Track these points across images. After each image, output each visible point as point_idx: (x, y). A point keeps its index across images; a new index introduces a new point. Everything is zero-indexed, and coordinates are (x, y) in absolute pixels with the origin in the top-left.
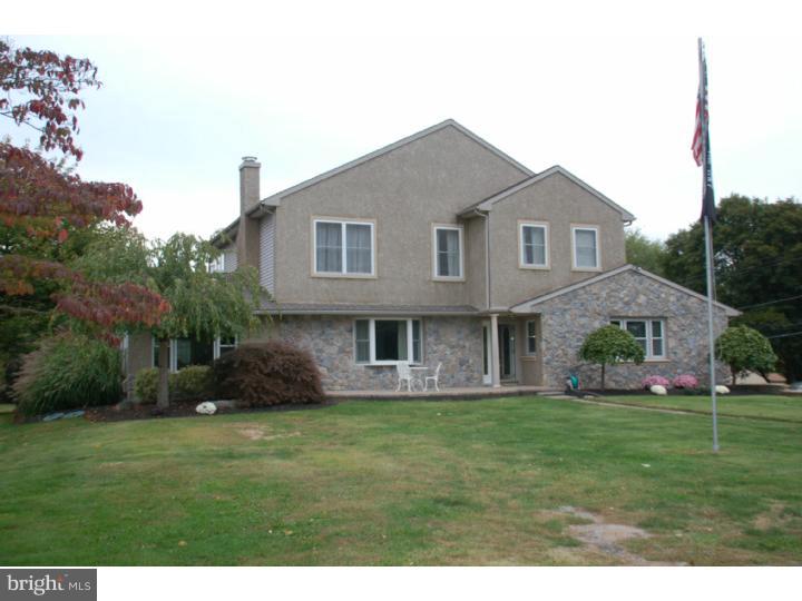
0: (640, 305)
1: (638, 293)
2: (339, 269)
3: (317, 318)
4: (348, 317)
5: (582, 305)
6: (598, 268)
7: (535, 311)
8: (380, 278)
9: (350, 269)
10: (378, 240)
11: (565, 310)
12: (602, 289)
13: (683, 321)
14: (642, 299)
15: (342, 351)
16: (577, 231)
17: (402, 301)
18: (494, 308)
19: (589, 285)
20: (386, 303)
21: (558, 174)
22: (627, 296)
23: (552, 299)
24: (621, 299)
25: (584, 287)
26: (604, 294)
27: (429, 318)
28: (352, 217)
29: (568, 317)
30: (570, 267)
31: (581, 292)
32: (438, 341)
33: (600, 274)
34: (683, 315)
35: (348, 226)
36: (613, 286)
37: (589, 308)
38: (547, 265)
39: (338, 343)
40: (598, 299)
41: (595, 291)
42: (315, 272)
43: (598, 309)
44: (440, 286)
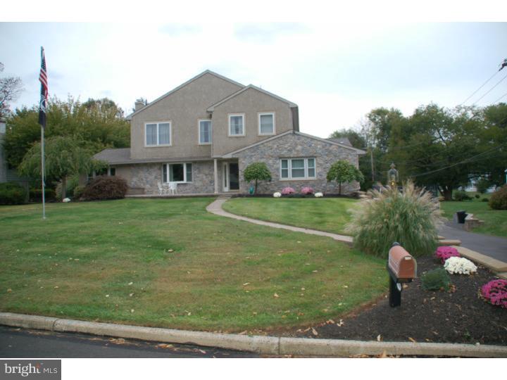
0: (298, 151)
1: (296, 145)
2: (156, 143)
3: (145, 164)
4: (158, 164)
5: (262, 152)
6: (274, 133)
7: (234, 156)
8: (174, 146)
9: (160, 143)
10: (173, 130)
11: (252, 156)
12: (274, 144)
13: (327, 158)
14: (299, 148)
15: (156, 177)
16: (261, 116)
17: (184, 155)
18: (215, 156)
19: (267, 142)
20: (177, 156)
21: (251, 88)
22: (289, 146)
23: (244, 151)
24: (286, 148)
25: (262, 144)
26: (275, 146)
27: (195, 162)
28: (161, 120)
29: (253, 159)
30: (257, 134)
31: (262, 146)
32: (200, 172)
33: (273, 136)
34: (327, 155)
35: (160, 125)
36: (281, 142)
37: (266, 154)
38: (244, 134)
39: (154, 175)
40: (271, 149)
41: (270, 144)
42: (146, 145)
43: (271, 154)
44: (202, 147)
